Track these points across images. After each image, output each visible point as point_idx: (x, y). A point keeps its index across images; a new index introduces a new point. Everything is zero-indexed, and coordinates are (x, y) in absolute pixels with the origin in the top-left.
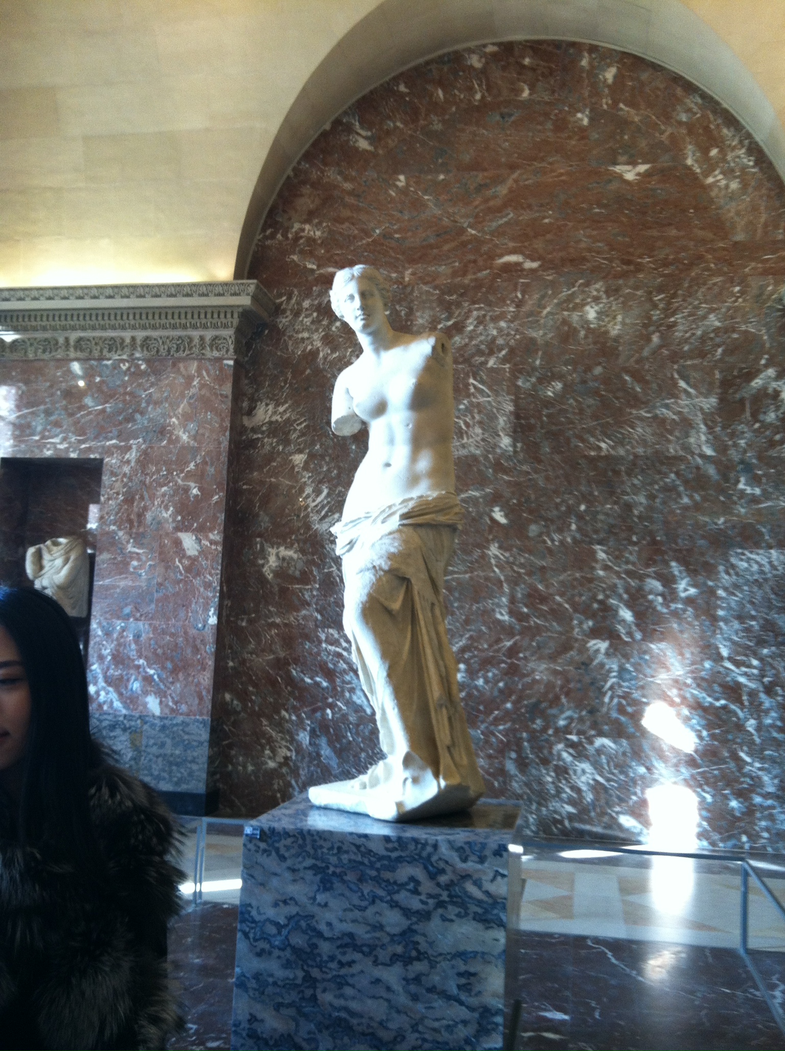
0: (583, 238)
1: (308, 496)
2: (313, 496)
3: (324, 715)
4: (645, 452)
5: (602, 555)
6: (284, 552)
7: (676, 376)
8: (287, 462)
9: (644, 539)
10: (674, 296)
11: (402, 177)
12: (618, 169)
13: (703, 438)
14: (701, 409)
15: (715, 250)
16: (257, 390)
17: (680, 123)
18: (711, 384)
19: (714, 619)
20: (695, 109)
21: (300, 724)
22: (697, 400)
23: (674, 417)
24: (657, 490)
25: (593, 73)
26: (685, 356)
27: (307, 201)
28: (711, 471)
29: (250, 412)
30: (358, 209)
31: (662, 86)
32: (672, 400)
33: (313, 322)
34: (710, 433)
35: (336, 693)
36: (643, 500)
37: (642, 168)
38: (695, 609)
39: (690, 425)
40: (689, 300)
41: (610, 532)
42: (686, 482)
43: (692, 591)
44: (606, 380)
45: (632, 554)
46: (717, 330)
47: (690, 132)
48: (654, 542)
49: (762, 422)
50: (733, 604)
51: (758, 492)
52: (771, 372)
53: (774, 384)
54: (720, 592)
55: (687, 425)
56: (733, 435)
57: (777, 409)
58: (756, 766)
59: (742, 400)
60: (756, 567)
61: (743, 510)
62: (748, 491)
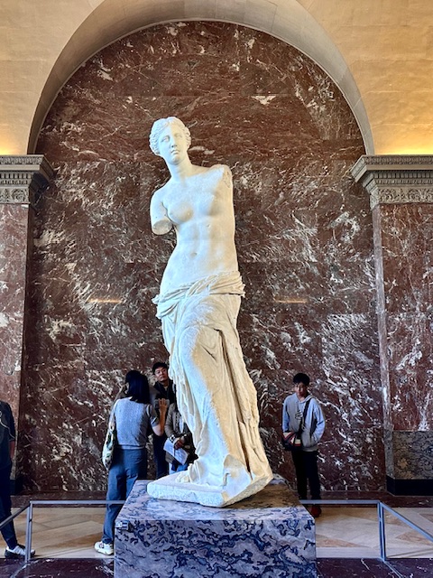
0: (238, 136)
1: (78, 289)
2: (81, 288)
3: (91, 424)
4: (278, 260)
5: (256, 320)
6: (62, 323)
7: (293, 217)
8: (63, 268)
9: (279, 310)
10: (291, 171)
11: (130, 98)
12: (257, 97)
13: (310, 252)
14: (308, 234)
15: (313, 145)
16: (43, 224)
17: (291, 72)
18: (313, 220)
19: (321, 355)
20: (300, 64)
21: (76, 431)
22: (305, 230)
23: (293, 239)
24: (285, 282)
25: (241, 42)
26: (299, 206)
27: (71, 109)
28: (315, 270)
29: (39, 237)
30: (104, 116)
31: (280, 51)
32: (292, 230)
33: (77, 183)
34: (314, 250)
35: (98, 410)
36: (278, 288)
37: (271, 98)
38: (310, 350)
39: (303, 244)
40: (300, 173)
41: (260, 306)
42: (301, 277)
43: (308, 339)
44: (254, 219)
45: (273, 318)
46: (315, 190)
47: (297, 78)
48: (285, 312)
49: (342, 242)
50: (331, 346)
51: (342, 282)
52: (346, 214)
53: (348, 221)
54: (323, 338)
55: (300, 244)
56: (326, 250)
57: (350, 234)
58: (350, 439)
59: (331, 230)
60: (342, 324)
61: (334, 293)
62: (337, 281)
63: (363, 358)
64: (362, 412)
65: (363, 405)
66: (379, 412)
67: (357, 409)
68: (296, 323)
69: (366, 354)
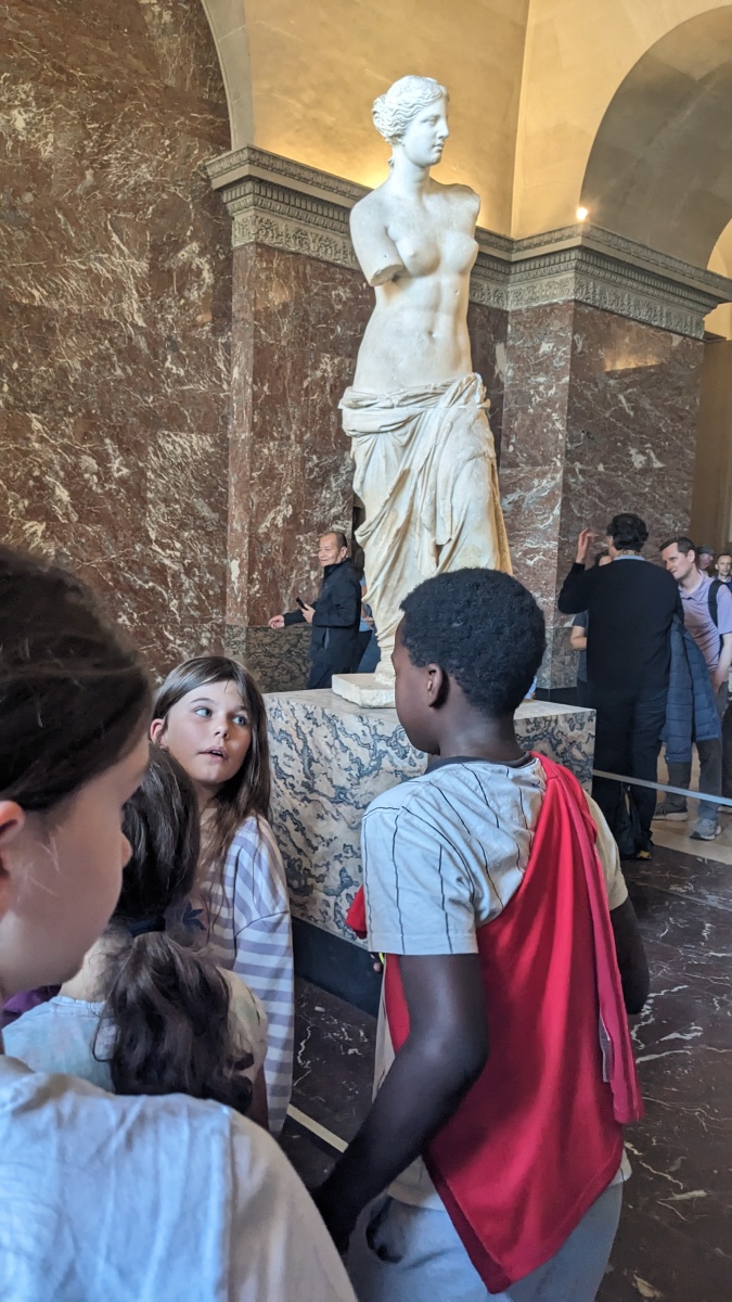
4: (80, 310)
5: (36, 425)
7: (110, 228)
9: (80, 410)
10: (108, 129)
13: (135, 306)
14: (133, 272)
15: (147, 88)
18: (143, 245)
19: (144, 501)
22: (129, 261)
23: (108, 275)
24: (92, 357)
26: (119, 207)
28: (143, 344)
32: (106, 255)
34: (141, 302)
36: (78, 367)
38: (128, 490)
39: (123, 288)
40: (123, 139)
41: (44, 398)
42: (119, 352)
43: (125, 471)
44: (37, 213)
45: (68, 426)
46: (148, 185)
48: (89, 415)
49: (187, 299)
50: (160, 487)
51: (182, 373)
52: (195, 246)
53: (197, 261)
54: (149, 474)
55: (120, 287)
56: (161, 307)
57: (200, 287)
58: (178, 642)
59: (170, 271)
60: (179, 450)
61: (169, 391)
62: (174, 371)
63: (206, 512)
64: (198, 598)
65: (200, 587)
66: (221, 599)
67: (191, 594)
68: (108, 441)
69: (210, 504)
